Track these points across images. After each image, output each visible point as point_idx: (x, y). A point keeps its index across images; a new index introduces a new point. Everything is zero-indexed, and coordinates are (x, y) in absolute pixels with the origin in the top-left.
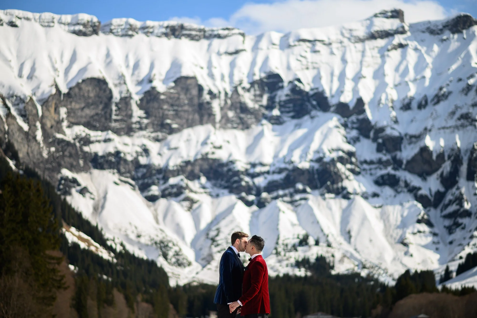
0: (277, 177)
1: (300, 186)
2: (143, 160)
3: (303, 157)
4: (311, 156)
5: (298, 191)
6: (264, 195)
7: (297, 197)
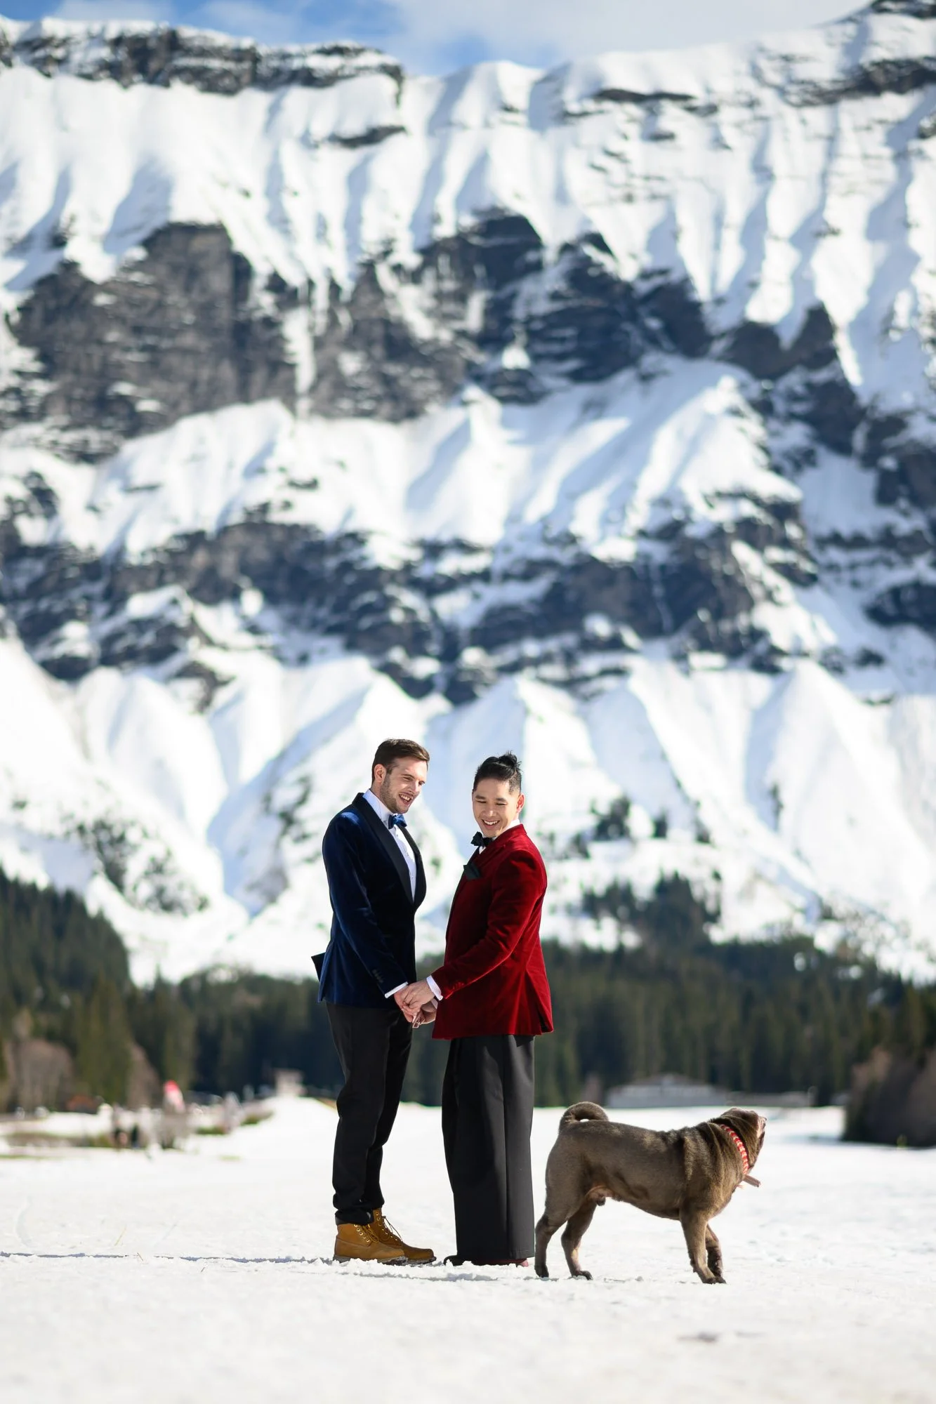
0: (519, 593)
1: (600, 626)
2: (32, 531)
3: (610, 521)
4: (641, 516)
5: (592, 645)
6: (472, 657)
7: (591, 664)
